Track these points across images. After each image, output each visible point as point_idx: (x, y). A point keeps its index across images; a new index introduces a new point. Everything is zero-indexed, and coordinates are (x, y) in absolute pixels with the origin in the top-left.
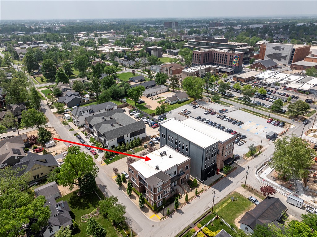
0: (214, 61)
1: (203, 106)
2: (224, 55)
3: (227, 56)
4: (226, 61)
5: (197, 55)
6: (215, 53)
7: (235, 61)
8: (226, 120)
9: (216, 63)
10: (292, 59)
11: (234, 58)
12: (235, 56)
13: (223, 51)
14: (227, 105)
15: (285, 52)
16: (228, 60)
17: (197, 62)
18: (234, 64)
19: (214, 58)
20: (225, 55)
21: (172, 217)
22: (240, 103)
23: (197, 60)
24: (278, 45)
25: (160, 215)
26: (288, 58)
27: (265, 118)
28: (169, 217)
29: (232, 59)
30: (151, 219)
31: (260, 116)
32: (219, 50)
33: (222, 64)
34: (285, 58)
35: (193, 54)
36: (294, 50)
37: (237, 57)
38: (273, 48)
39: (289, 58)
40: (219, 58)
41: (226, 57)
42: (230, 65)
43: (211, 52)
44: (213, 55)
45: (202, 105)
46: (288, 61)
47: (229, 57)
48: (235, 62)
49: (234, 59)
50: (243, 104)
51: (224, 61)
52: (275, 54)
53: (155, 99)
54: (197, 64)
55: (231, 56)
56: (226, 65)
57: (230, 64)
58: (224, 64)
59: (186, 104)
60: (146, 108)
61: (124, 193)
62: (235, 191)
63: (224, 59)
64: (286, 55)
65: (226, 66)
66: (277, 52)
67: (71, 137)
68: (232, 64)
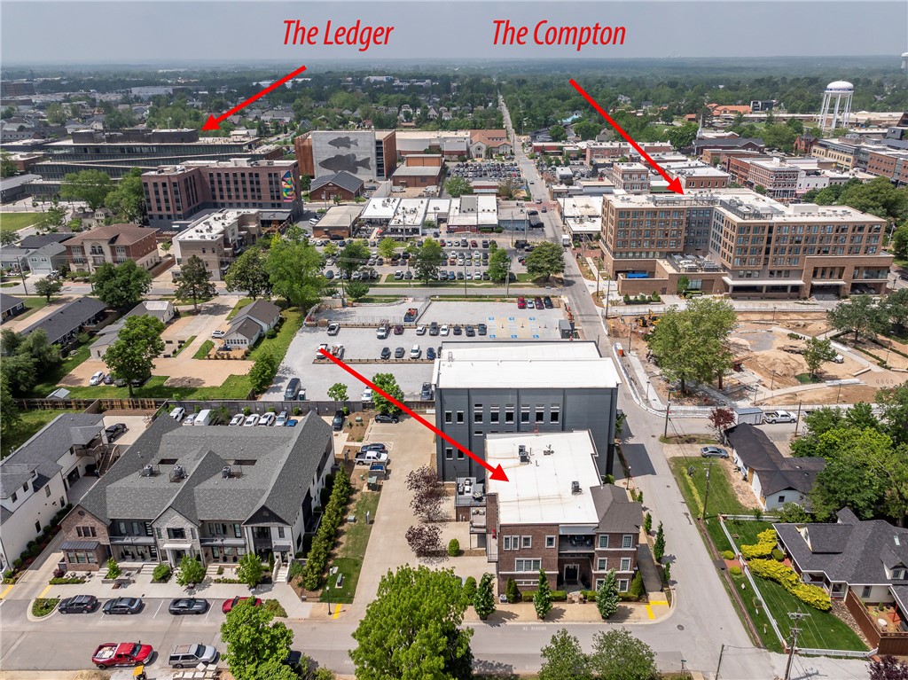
0: (214, 197)
1: (348, 323)
2: (247, 175)
3: (257, 175)
4: (259, 190)
5: (164, 185)
6: (211, 175)
7: (288, 186)
8: (448, 334)
9: (222, 201)
10: (380, 165)
11: (283, 180)
12: (283, 173)
13: (230, 164)
14: (396, 300)
15: (363, 151)
16: (264, 186)
17: (168, 209)
18: (285, 195)
19: (213, 190)
20: (251, 175)
21: (675, 582)
22: (415, 286)
23: (167, 201)
24: (340, 134)
25: (656, 597)
26: (373, 162)
27: (503, 301)
28: (673, 587)
29: (277, 183)
30: (657, 618)
31: (489, 301)
32: (215, 162)
33: (246, 201)
34: (365, 163)
35: (146, 184)
36: (379, 142)
37: (287, 175)
38: (330, 143)
39: (375, 162)
40: (232, 186)
41: (254, 179)
42: (276, 201)
43: (199, 170)
44: (208, 179)
45: (342, 320)
46: (374, 171)
47: (264, 179)
48: (288, 190)
49: (284, 183)
50: (421, 286)
51: (249, 193)
52: (338, 157)
53: (175, 352)
54: (171, 212)
55: (270, 175)
56: (260, 201)
57: (273, 197)
58: (254, 201)
59: (293, 333)
61: (521, 627)
62: (669, 457)
63: (248, 186)
64: (366, 157)
65: (261, 206)
66: (343, 151)
68: (278, 198)
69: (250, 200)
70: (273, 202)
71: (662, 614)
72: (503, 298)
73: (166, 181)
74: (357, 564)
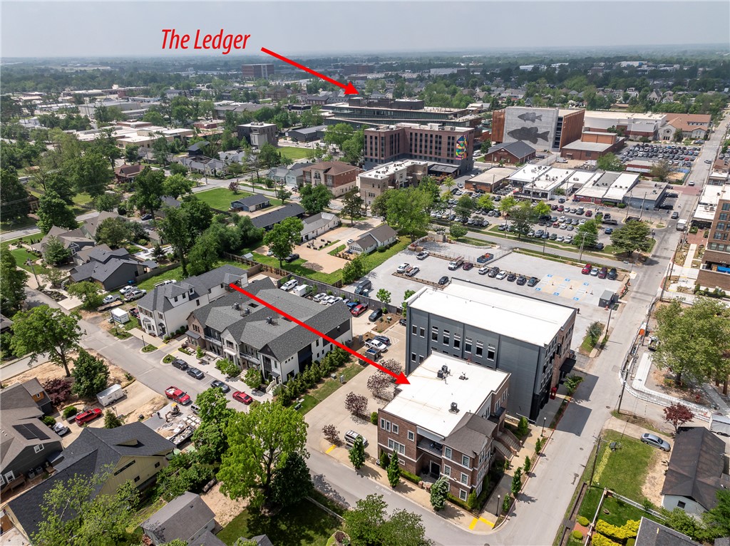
0: (411, 150)
1: (436, 253)
2: (434, 136)
3: (440, 137)
4: (440, 148)
5: (376, 138)
6: (411, 134)
8: (502, 279)
9: (416, 154)
10: (557, 139)
12: (458, 137)
13: (427, 127)
14: (483, 245)
15: (544, 125)
16: (444, 146)
17: (376, 155)
19: (411, 145)
20: (437, 136)
21: (515, 515)
22: (509, 237)
23: (376, 149)
26: (552, 135)
27: (573, 264)
28: (509, 517)
29: (453, 144)
30: (475, 530)
31: (561, 261)
32: (418, 125)
33: (431, 156)
35: (366, 137)
36: (560, 119)
37: (462, 139)
38: (520, 117)
39: (552, 136)
40: (423, 143)
41: (438, 140)
42: (450, 158)
43: (404, 130)
44: (409, 137)
45: (435, 250)
46: (551, 143)
47: (445, 140)
50: (515, 239)
51: (434, 150)
52: (523, 129)
53: (321, 247)
54: (378, 158)
55: (449, 138)
56: (439, 157)
57: (448, 155)
58: (436, 156)
59: (396, 252)
60: (312, 272)
61: (376, 484)
62: (605, 428)
63: (434, 144)
65: (439, 160)
66: (529, 124)
67: (158, 366)
68: (452, 155)
69: (433, 155)
70: (448, 158)
71: (480, 530)
72: (574, 262)
73: (378, 135)
74: (316, 403)
